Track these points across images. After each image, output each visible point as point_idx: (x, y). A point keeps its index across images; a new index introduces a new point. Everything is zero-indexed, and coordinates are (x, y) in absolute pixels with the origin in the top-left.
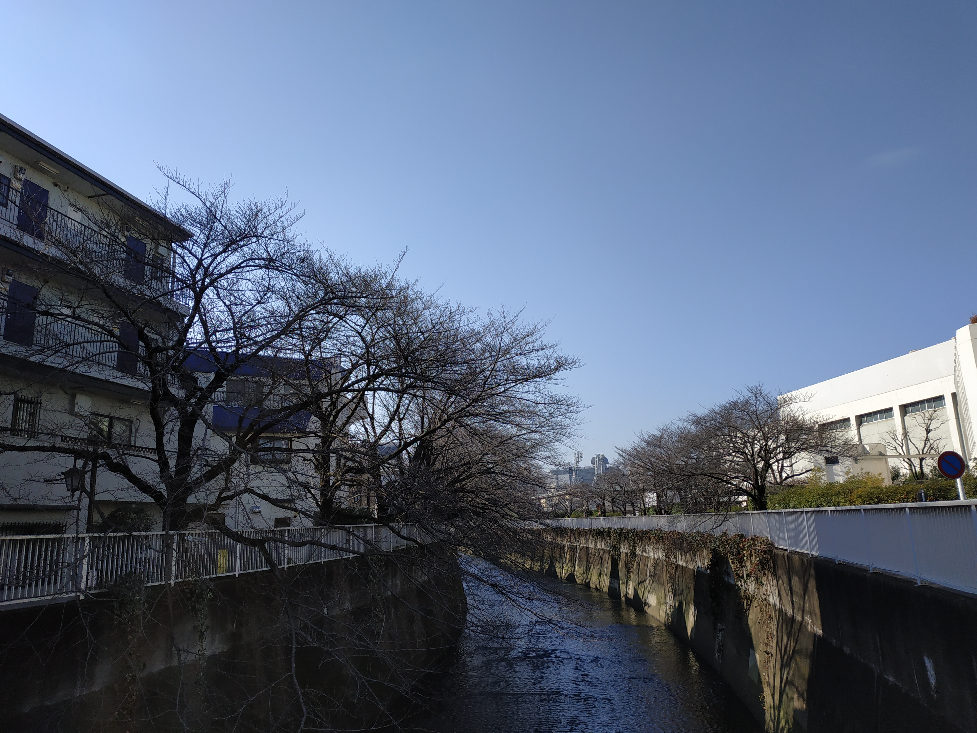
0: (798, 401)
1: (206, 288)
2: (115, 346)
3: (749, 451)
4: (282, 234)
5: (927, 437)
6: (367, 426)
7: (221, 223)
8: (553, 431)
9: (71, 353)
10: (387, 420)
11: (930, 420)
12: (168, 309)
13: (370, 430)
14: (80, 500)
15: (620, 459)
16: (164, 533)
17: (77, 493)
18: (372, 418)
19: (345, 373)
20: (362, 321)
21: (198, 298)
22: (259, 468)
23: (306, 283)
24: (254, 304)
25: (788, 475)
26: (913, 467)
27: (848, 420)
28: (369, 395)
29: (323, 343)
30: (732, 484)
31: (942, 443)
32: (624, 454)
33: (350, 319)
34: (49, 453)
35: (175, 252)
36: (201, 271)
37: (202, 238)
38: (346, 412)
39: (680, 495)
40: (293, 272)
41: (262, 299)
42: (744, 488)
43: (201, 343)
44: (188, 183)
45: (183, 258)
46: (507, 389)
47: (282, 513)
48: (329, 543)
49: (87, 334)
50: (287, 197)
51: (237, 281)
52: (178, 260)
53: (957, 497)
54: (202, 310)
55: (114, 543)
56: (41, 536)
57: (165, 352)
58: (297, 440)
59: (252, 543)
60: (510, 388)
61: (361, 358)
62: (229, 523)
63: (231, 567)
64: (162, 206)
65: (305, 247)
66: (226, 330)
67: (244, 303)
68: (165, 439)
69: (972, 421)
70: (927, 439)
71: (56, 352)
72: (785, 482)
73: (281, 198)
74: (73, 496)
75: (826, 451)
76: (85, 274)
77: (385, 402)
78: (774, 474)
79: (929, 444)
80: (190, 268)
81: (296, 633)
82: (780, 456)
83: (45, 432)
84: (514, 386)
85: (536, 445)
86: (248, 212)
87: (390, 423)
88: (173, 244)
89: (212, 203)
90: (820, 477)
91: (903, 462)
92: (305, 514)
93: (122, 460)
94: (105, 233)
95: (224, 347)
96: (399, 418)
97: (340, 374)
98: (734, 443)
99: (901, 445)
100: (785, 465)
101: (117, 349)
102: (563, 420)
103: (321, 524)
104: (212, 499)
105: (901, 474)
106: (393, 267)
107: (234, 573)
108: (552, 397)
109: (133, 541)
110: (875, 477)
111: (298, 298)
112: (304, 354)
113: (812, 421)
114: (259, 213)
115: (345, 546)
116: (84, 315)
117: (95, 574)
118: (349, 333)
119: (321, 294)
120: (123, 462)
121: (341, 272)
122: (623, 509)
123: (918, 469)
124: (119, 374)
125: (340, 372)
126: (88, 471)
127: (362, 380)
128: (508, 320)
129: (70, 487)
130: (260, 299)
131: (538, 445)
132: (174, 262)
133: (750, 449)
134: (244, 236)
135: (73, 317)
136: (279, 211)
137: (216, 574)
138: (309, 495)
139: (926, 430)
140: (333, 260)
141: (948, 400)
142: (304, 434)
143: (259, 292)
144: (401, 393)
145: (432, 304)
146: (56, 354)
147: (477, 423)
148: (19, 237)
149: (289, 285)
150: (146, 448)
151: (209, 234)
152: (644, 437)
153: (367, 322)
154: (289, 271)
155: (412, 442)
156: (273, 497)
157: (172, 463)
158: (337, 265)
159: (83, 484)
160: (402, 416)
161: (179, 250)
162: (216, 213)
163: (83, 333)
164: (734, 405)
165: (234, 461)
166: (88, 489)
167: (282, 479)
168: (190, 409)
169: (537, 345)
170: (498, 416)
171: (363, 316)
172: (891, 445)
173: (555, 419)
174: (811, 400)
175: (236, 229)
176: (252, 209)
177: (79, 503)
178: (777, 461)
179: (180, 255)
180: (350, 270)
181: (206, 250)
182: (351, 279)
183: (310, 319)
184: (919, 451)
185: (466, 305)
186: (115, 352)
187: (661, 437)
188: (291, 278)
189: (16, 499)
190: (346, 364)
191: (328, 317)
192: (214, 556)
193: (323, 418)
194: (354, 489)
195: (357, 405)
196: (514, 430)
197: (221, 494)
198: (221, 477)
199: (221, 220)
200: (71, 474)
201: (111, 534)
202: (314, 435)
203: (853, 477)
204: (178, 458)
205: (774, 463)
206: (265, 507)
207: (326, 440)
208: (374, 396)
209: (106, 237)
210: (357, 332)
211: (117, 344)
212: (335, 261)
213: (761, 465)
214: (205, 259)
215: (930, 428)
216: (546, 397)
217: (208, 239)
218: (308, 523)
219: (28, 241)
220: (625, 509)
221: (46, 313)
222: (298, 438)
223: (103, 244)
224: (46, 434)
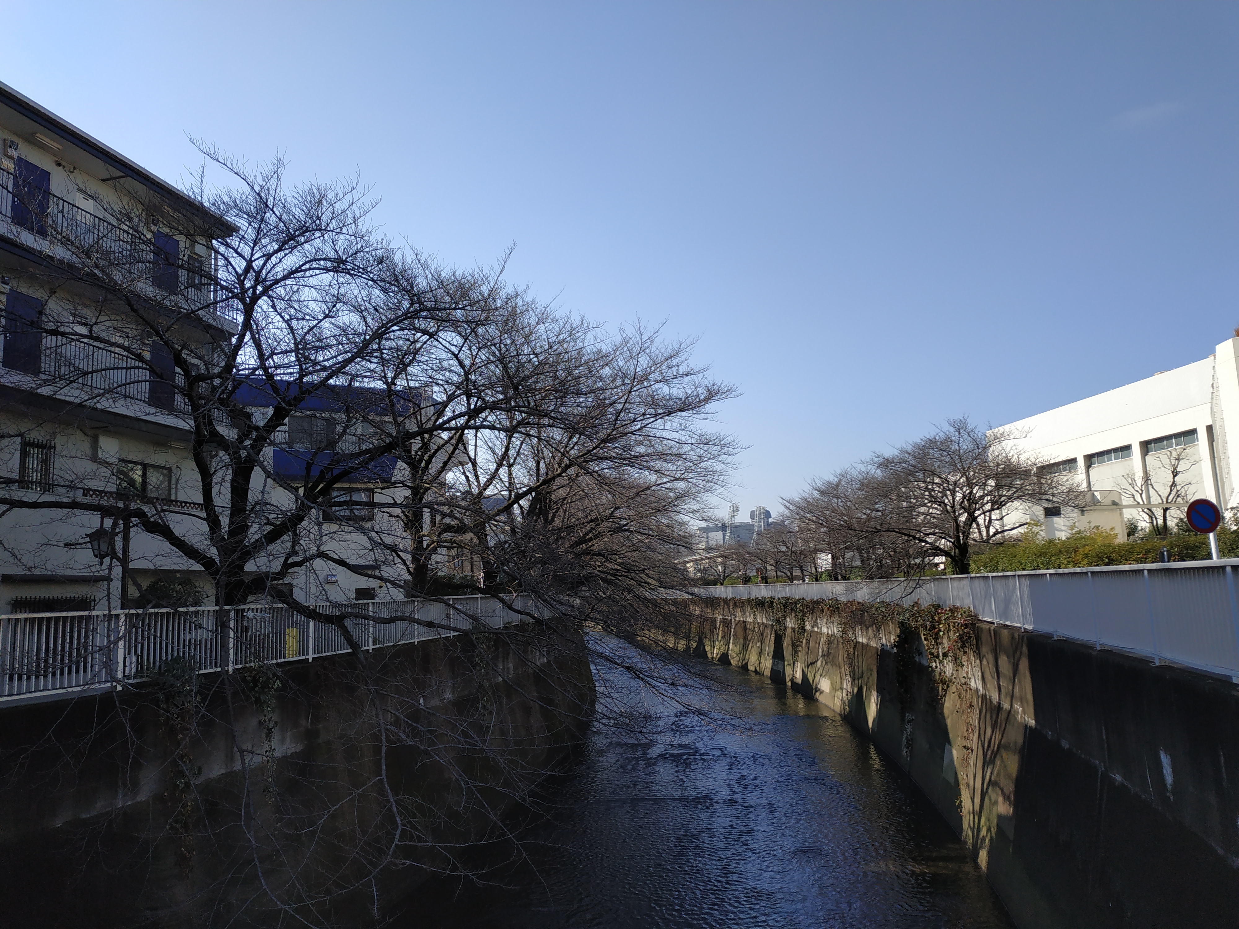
0: (1012, 437)
1: (259, 298)
2: (145, 374)
3: (949, 501)
4: (353, 226)
5: (1174, 481)
6: (468, 474)
7: (274, 213)
8: (702, 478)
9: (89, 384)
10: (493, 466)
11: (1178, 459)
12: (210, 326)
13: (472, 479)
14: (110, 569)
15: (787, 512)
16: (217, 608)
17: (107, 560)
18: (474, 464)
19: (439, 406)
20: (458, 340)
21: (248, 312)
22: (334, 527)
23: (385, 291)
24: (321, 318)
25: (997, 530)
26: (1154, 519)
27: (1074, 460)
28: (469, 434)
29: (409, 369)
30: (926, 542)
31: (1191, 489)
32: (791, 506)
33: (443, 337)
34: (69, 510)
35: (217, 252)
36: (251, 275)
37: (251, 234)
38: (441, 457)
39: (861, 555)
40: (369, 276)
41: (330, 312)
42: (942, 547)
43: (255, 369)
44: (229, 160)
45: (226, 259)
46: (645, 426)
47: (364, 582)
48: (424, 619)
49: (108, 358)
50: (358, 179)
51: (298, 289)
52: (221, 262)
53: (1209, 556)
54: (255, 327)
55: (156, 622)
56: (64, 614)
57: (209, 381)
58: (380, 491)
59: (328, 619)
60: (648, 424)
61: (458, 388)
62: (299, 595)
63: (303, 650)
64: (197, 191)
65: (384, 244)
66: (285, 352)
67: (307, 317)
68: (214, 491)
69: (1230, 460)
70: (1174, 485)
71: (71, 382)
72: (993, 539)
73: (351, 179)
74: (101, 563)
75: (1046, 500)
76: (103, 281)
77: (489, 444)
78: (979, 530)
79: (1175, 490)
80: (236, 272)
81: (387, 729)
82: (988, 507)
83: (62, 483)
84: (653, 422)
85: (681, 496)
86: (309, 198)
87: (497, 470)
88: (214, 242)
89: (262, 187)
90: (1037, 533)
91: (1141, 513)
92: (393, 583)
93: (161, 518)
94: (126, 228)
95: (284, 374)
96: (508, 463)
97: (432, 408)
98: (930, 491)
99: (1140, 492)
100: (993, 517)
101: (148, 378)
102: (715, 464)
103: (413, 596)
104: (277, 566)
105: (1139, 528)
106: (497, 269)
107: (307, 657)
108: (701, 436)
109: (179, 619)
110: (1106, 532)
111: (376, 310)
112: (386, 383)
113: (1029, 462)
114: (323, 199)
115: (444, 622)
116: (103, 335)
117: (134, 659)
118: (443, 355)
119: (406, 305)
120: (163, 521)
121: (430, 276)
122: (789, 574)
123: (1160, 522)
124: (152, 410)
125: (432, 405)
126: (119, 533)
127: (461, 415)
128: (645, 338)
129: (97, 552)
130: (327, 312)
131: (683, 496)
132: (216, 265)
133: (950, 498)
134: (304, 229)
135: (90, 337)
136: (349, 197)
137: (284, 658)
138: (397, 560)
139: (1173, 472)
140: (419, 261)
141: (1202, 435)
142: (389, 483)
143: (325, 302)
144: (510, 431)
145: (547, 317)
146: (71, 385)
147: (605, 469)
148: (15, 234)
149: (364, 293)
150: (190, 503)
151: (260, 227)
152: (816, 484)
153: (465, 341)
154: (364, 276)
155: (525, 494)
156: (353, 562)
157: (225, 521)
158: (425, 266)
159: (113, 549)
160: (512, 461)
161: (222, 249)
162: (267, 201)
163: (103, 358)
164: (932, 443)
165: (301, 519)
166: (120, 555)
167: (363, 540)
168: (243, 454)
169: (682, 369)
170: (634, 461)
171: (460, 334)
172: (1127, 492)
173: (705, 463)
174: (1028, 436)
175: (294, 221)
176: (313, 194)
177: (110, 572)
178: (984, 513)
179: (222, 255)
180: (442, 273)
181: (257, 248)
182: (443, 285)
183: (392, 337)
184: (1162, 500)
185: (592, 319)
186: (145, 381)
187: (838, 485)
188: (367, 284)
189: (29, 569)
190: (440, 396)
191: (414, 335)
192: (281, 637)
193: (413, 464)
194: (453, 552)
195: (456, 448)
196: (653, 478)
197: (287, 559)
198: (287, 538)
199: (275, 209)
200: (96, 536)
201: (152, 611)
202: (401, 485)
203: (1079, 532)
204: (232, 515)
205: (980, 515)
206: (342, 573)
207: (418, 492)
208: (476, 436)
209: (128, 233)
210: (453, 353)
211: (148, 372)
212: (422, 261)
213: (963, 518)
214: (255, 260)
215: (1178, 470)
216: (694, 436)
217: (258, 234)
218: (398, 595)
219: (28, 239)
220: (792, 574)
221: (55, 333)
222: (382, 489)
223: (123, 241)
224: (63, 486)
